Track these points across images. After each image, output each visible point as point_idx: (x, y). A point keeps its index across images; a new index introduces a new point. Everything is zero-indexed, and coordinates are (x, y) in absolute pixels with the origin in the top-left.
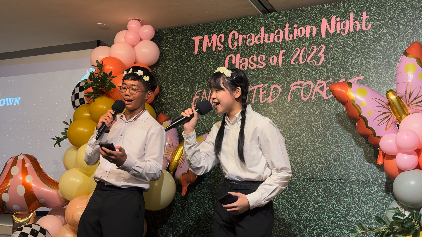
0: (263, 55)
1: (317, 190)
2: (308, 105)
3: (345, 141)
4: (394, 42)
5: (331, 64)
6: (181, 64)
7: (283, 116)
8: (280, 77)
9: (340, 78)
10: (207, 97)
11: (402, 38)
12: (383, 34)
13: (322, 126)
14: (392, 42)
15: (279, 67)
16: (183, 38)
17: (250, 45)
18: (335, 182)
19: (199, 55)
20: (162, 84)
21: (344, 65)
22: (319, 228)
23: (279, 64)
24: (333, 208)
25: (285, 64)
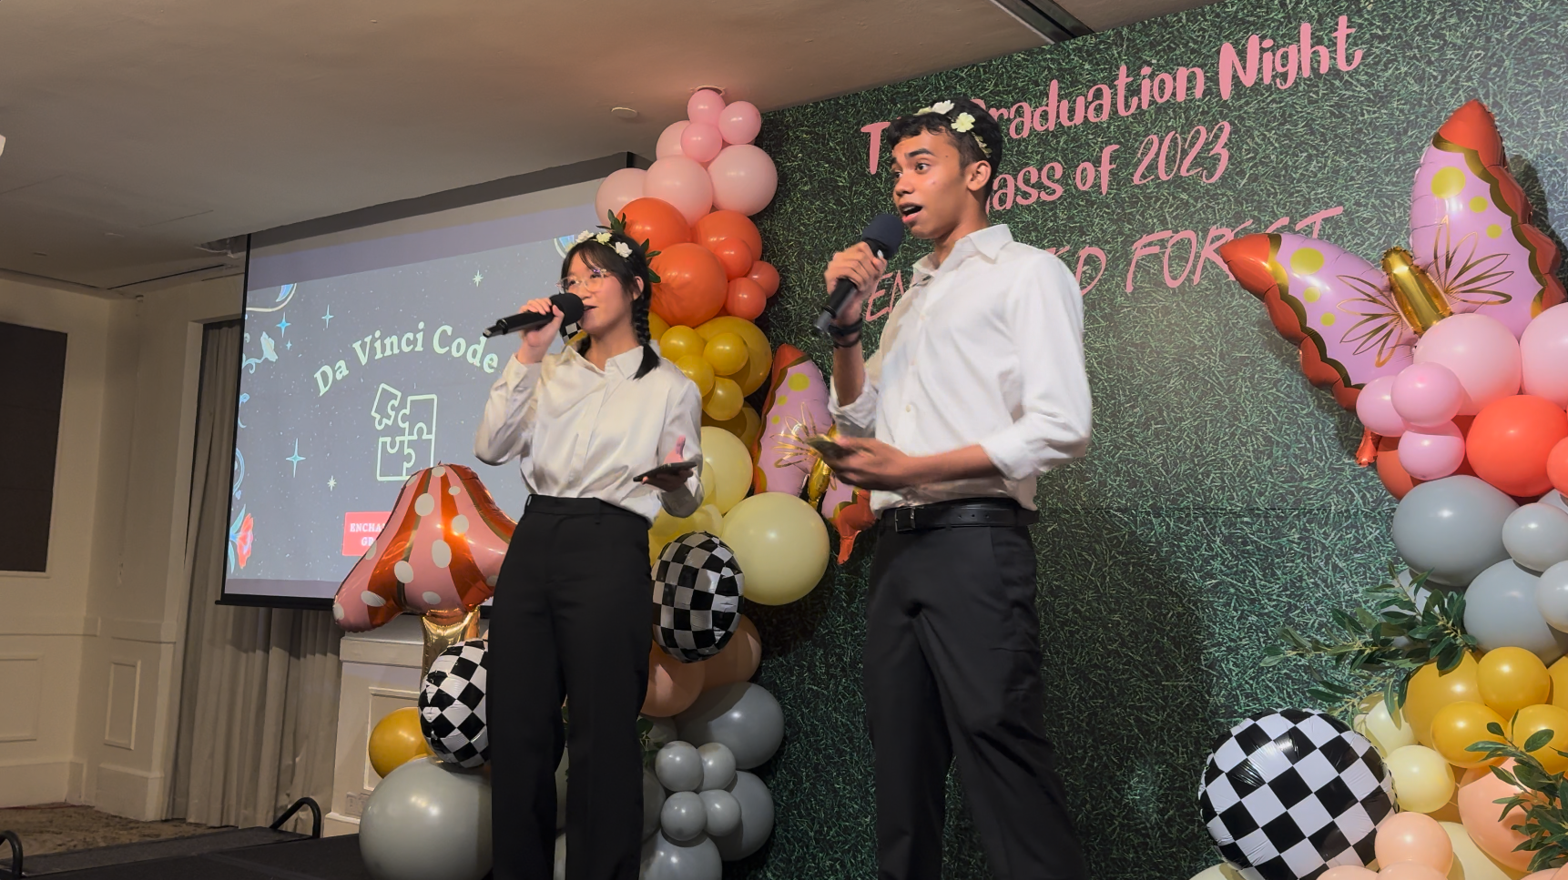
0: (1056, 163)
1: (1208, 541)
2: (1183, 300)
3: (1289, 400)
4: (1429, 100)
5: (1247, 176)
6: (834, 204)
7: (1114, 337)
8: (1102, 225)
9: (1275, 216)
11: (1454, 86)
12: (1397, 78)
13: (1222, 358)
14: (1424, 102)
15: (1101, 193)
17: (1019, 137)
18: (1259, 515)
19: (881, 174)
20: (787, 263)
21: (1284, 176)
22: (1213, 646)
23: (1100, 187)
24: (1252, 590)
25: (1118, 184)
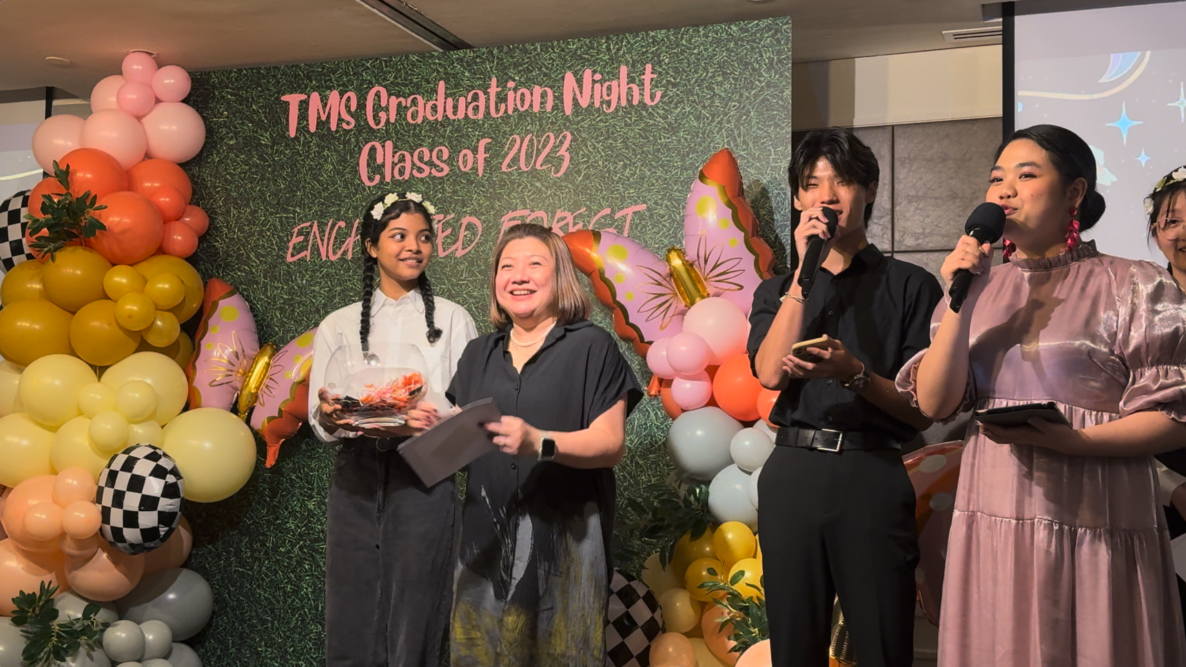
0: (444, 147)
4: (703, 133)
5: (582, 175)
6: (258, 159)
8: (479, 200)
9: (601, 207)
10: (322, 240)
11: (719, 125)
12: (683, 115)
14: (700, 135)
15: (478, 175)
16: (261, 96)
17: (414, 122)
19: (299, 138)
20: (215, 206)
21: (608, 178)
23: (477, 170)
25: (490, 170)
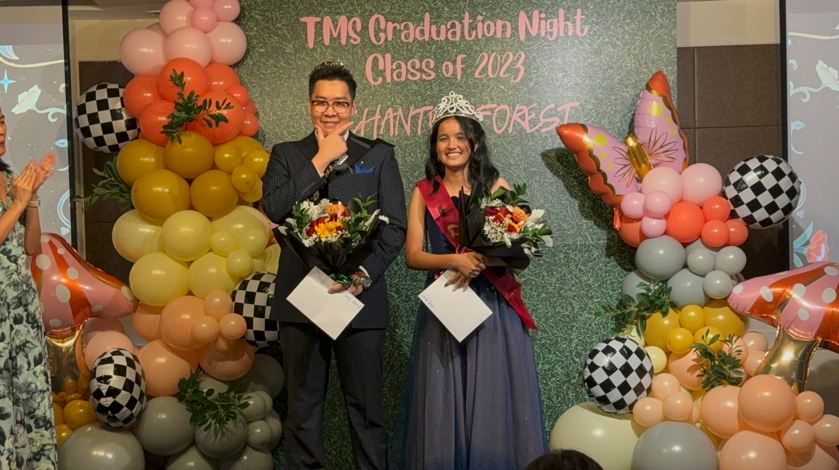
0: (431, 59)
2: (504, 140)
5: (534, 81)
6: (284, 63)
9: (548, 103)
11: (628, 51)
12: (603, 44)
14: (615, 57)
15: (457, 80)
16: (284, 17)
17: (407, 41)
19: (316, 49)
21: (552, 84)
23: (456, 76)
25: (466, 76)
